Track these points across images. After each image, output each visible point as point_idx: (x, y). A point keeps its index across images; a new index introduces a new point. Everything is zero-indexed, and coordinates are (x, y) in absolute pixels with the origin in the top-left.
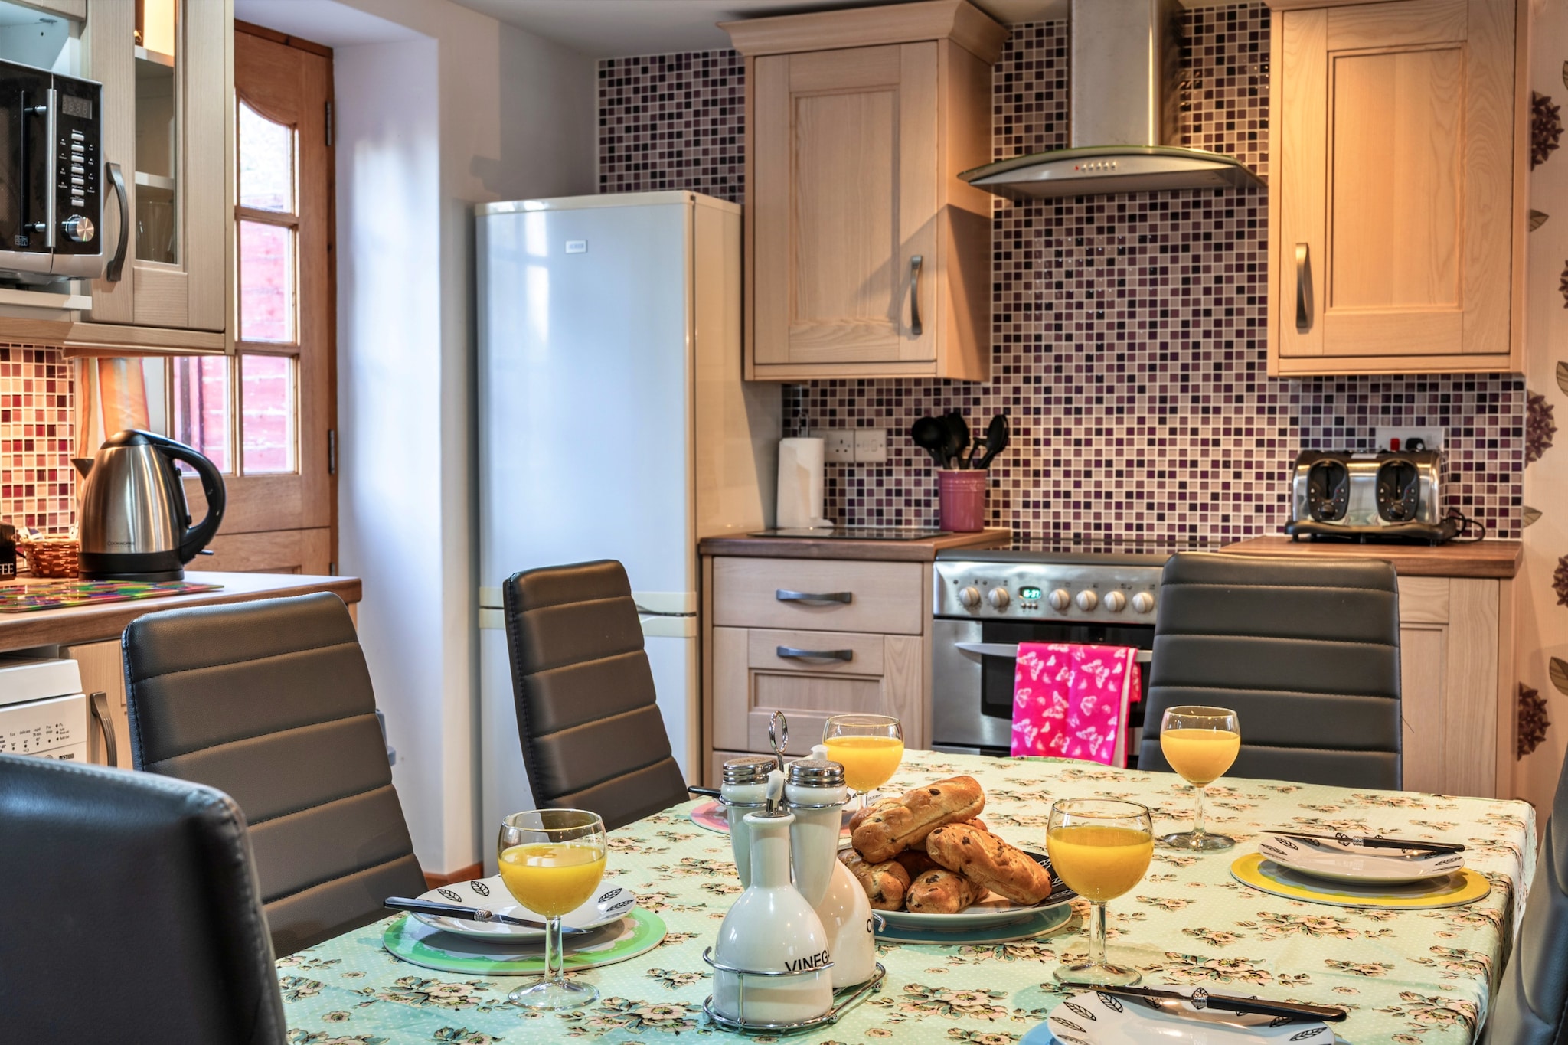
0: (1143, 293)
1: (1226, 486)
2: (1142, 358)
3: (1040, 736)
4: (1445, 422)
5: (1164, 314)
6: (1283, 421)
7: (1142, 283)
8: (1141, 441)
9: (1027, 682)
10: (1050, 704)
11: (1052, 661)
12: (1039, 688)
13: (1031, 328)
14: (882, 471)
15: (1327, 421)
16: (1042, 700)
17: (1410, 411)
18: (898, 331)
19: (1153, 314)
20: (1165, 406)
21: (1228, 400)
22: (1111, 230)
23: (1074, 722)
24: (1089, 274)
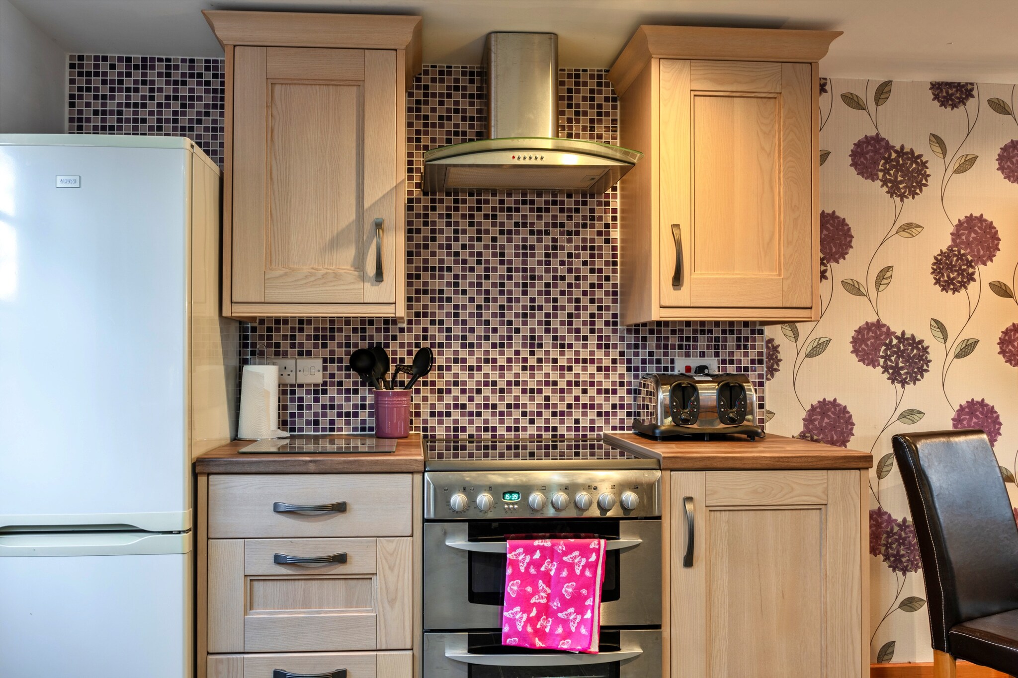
0: (517, 263)
1: (577, 398)
2: (517, 308)
3: (529, 620)
4: (717, 355)
5: (533, 278)
6: (614, 354)
7: (517, 255)
8: (517, 368)
9: (517, 574)
10: (536, 591)
11: (537, 555)
12: (527, 579)
13: (436, 284)
14: (318, 391)
15: (643, 353)
16: (529, 589)
17: (695, 348)
18: (363, 278)
19: (524, 278)
20: (534, 343)
21: (577, 339)
22: (494, 217)
23: (556, 604)
24: (478, 247)
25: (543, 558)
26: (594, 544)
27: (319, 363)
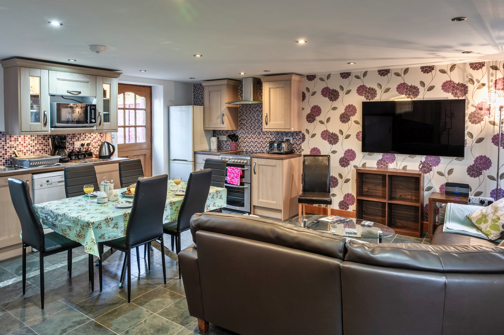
0: (257, 118)
1: (267, 145)
2: (257, 127)
3: (230, 179)
4: (292, 137)
5: (259, 121)
6: (273, 136)
7: (257, 116)
8: (256, 138)
9: (229, 172)
10: (231, 175)
11: (232, 169)
12: (230, 173)
13: (244, 122)
14: (226, 142)
15: (278, 136)
16: (230, 174)
17: (288, 135)
18: (221, 124)
19: (258, 121)
20: (259, 134)
21: (267, 133)
22: (253, 109)
23: (234, 177)
24: (250, 115)
25: (232, 170)
26: (239, 168)
27: (226, 137)
